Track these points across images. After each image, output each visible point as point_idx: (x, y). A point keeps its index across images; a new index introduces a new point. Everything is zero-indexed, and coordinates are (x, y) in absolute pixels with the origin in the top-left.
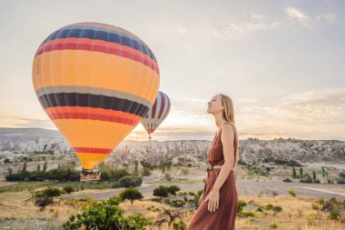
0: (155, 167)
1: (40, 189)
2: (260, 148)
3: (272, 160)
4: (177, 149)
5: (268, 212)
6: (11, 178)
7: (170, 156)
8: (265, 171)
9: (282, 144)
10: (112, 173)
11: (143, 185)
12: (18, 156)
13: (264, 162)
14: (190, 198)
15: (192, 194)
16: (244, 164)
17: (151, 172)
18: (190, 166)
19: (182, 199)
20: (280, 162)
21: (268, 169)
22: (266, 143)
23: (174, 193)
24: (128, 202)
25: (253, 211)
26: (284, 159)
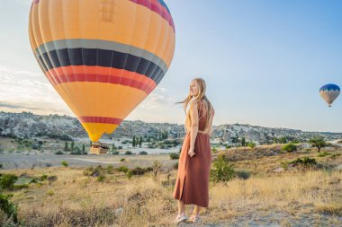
2: (33, 122)
3: (45, 134)
5: (43, 182)
8: (37, 145)
9: (57, 120)
13: (36, 136)
16: (15, 137)
20: (53, 137)
21: (41, 143)
22: (41, 117)
25: (27, 183)
26: (57, 134)
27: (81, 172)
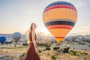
0: (54, 43)
2: (81, 37)
3: (85, 41)
5: (83, 55)
6: (24, 45)
8: (83, 44)
9: (88, 36)
10: (44, 44)
11: (51, 47)
12: (25, 40)
13: (83, 41)
14: (62, 50)
15: (63, 49)
16: (77, 42)
18: (62, 42)
19: (60, 50)
21: (84, 43)
22: (83, 36)
23: (58, 49)
24: (47, 51)
25: (79, 54)
26: (89, 40)
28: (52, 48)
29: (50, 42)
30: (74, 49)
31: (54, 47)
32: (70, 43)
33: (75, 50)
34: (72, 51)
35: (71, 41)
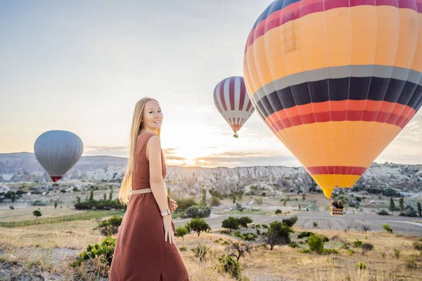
0: (226, 196)
1: (107, 218)
3: (363, 188)
4: (249, 176)
5: (355, 250)
6: (79, 207)
7: (242, 183)
8: (355, 202)
9: (377, 170)
10: (179, 202)
11: (212, 215)
12: (85, 184)
13: (353, 190)
14: (262, 230)
15: (265, 227)
17: (221, 201)
18: (264, 195)
19: (254, 231)
20: (373, 191)
21: (359, 199)
23: (245, 226)
24: (194, 234)
25: (337, 248)
26: (378, 187)
27: (410, 243)
28: (215, 220)
29: (209, 196)
30: (315, 225)
31: (227, 218)
32: (300, 197)
33: (318, 232)
34: (308, 234)
35: (302, 189)
